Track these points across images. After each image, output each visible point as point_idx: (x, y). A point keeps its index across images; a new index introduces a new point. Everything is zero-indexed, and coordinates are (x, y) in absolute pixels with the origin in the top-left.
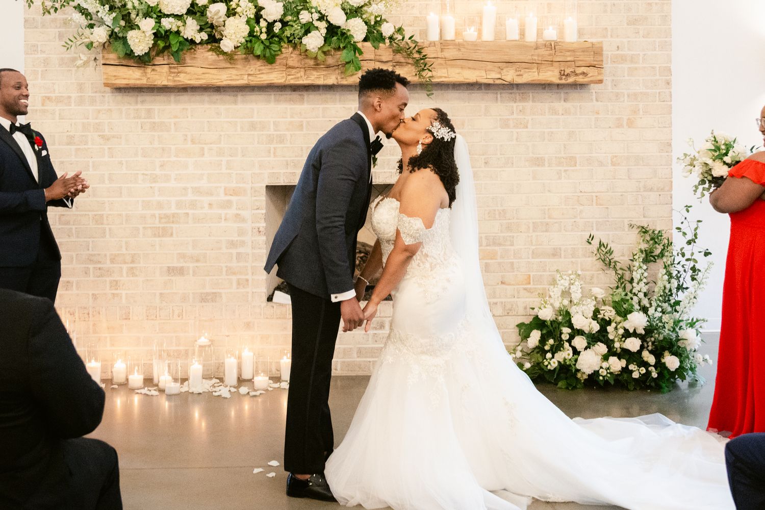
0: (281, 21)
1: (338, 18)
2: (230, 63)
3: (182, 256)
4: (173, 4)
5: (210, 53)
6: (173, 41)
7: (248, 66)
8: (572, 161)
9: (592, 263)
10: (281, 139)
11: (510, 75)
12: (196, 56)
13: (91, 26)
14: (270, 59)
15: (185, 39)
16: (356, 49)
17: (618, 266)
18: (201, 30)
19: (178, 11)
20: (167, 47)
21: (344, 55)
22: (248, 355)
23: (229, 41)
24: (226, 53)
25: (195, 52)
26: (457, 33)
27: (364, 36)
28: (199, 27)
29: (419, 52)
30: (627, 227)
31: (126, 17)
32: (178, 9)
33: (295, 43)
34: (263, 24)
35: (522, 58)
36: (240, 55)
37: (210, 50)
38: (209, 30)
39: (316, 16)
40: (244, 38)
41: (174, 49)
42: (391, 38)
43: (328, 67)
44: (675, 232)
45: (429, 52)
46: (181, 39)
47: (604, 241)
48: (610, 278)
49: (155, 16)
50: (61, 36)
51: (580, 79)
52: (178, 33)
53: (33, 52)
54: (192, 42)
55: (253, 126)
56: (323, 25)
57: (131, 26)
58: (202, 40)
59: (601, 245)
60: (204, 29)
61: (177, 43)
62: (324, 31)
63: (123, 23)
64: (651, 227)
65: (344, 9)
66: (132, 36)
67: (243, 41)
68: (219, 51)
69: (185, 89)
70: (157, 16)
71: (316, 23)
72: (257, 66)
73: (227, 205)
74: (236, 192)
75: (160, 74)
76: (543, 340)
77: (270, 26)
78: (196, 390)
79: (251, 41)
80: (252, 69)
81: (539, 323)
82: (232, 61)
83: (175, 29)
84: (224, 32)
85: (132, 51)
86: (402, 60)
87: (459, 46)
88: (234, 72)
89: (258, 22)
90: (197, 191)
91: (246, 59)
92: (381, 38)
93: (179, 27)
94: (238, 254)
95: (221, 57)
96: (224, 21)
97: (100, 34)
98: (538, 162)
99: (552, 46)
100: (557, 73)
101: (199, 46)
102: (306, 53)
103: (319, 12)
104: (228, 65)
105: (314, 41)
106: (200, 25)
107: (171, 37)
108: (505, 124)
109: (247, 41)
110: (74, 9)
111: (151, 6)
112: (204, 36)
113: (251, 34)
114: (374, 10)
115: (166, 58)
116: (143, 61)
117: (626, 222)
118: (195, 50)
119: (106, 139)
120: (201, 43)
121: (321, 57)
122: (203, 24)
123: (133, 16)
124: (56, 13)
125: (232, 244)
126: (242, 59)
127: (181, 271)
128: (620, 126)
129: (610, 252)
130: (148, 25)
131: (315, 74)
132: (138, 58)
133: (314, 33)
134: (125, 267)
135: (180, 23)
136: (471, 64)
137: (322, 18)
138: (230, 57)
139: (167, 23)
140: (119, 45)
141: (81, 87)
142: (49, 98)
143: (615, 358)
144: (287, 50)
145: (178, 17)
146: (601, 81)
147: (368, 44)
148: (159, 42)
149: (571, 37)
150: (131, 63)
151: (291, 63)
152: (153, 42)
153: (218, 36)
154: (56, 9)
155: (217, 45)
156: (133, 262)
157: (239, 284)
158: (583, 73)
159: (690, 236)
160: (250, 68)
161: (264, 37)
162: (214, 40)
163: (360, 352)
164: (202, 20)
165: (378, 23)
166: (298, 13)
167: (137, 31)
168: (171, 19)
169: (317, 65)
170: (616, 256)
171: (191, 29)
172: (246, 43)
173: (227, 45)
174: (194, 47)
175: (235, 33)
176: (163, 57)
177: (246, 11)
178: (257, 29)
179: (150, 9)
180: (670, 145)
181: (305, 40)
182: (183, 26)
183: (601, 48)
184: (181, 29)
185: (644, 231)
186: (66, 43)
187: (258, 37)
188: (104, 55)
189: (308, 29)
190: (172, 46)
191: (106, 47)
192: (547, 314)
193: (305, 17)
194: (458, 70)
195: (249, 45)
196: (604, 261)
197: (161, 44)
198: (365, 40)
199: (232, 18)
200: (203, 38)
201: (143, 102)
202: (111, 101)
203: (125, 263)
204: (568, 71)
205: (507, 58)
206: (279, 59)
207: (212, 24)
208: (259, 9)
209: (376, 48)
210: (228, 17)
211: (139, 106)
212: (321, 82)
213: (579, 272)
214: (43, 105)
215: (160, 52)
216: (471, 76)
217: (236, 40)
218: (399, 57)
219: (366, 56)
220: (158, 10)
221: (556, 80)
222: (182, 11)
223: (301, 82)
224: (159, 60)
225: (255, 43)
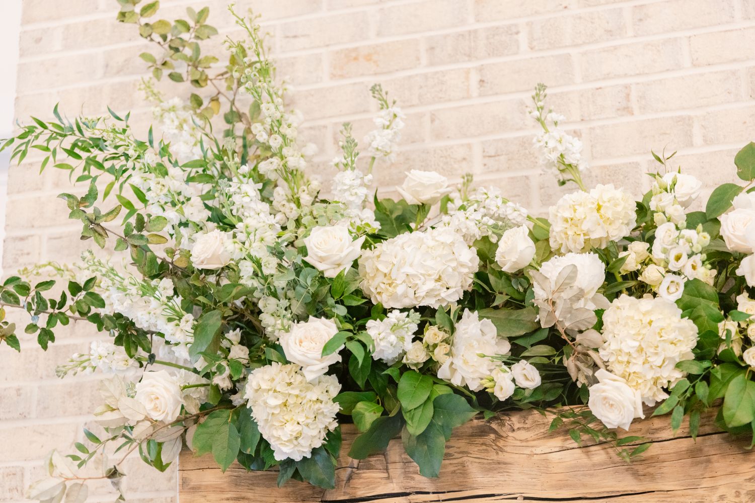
2: (636, 475)
4: (410, 271)
5: (557, 442)
6: (412, 398)
7: (706, 483)
12: (502, 457)
15: (456, 390)
18: (516, 353)
19: (428, 294)
20: (392, 424)
23: (621, 383)
24: (614, 433)
25: (501, 443)
28: (506, 348)
32: (431, 285)
36: (670, 439)
37: (556, 430)
38: (545, 350)
40: (678, 366)
41: (415, 428)
46: (441, 390)
49: (342, 311)
52: (429, 369)
53: (8, 495)
54: (483, 400)
57: (261, 353)
58: (519, 390)
60: (525, 349)
61: (426, 403)
63: (240, 353)
66: (260, 388)
67: (677, 375)
68: (586, 431)
70: (349, 308)
72: (740, 479)
79: (707, 377)
80: (721, 491)
82: (640, 468)
83: (416, 355)
84: (602, 352)
85: (264, 445)
91: (694, 453)
93: (433, 347)
95: (599, 455)
96: (599, 313)
101: (515, 420)
104: (628, 483)
106: (511, 339)
107: (405, 384)
109: (691, 377)
110: (94, 326)
111: (326, 275)
112: (527, 375)
113: (706, 349)
115: (396, 470)
118: (499, 436)
122: (522, 333)
123: (266, 319)
124: (45, 347)
126: (679, 456)
130: (312, 342)
132: (290, 472)
138: (630, 450)
139: (385, 337)
148: (361, 406)
152: (337, 408)
153: (578, 373)
154: (46, 337)
155: (577, 409)
160: (713, 488)
162: (564, 389)
164: (518, 321)
167: (274, 369)
171: (475, 354)
172: (688, 383)
173: (616, 400)
174: (494, 425)
175: (640, 350)
176: (387, 470)
177: (678, 258)
179: (325, 289)
182: (446, 341)
184: (439, 354)
186: (81, 447)
188: (186, 474)
190: (407, 417)
191: (189, 444)
195: (702, 389)
197: (368, 413)
199: (626, 302)
200: (523, 383)
207: (553, 329)
210: (613, 296)
215: (371, 450)
217: (650, 375)
220: (353, 288)
222: (443, 295)
224: (370, 481)
225: (725, 384)
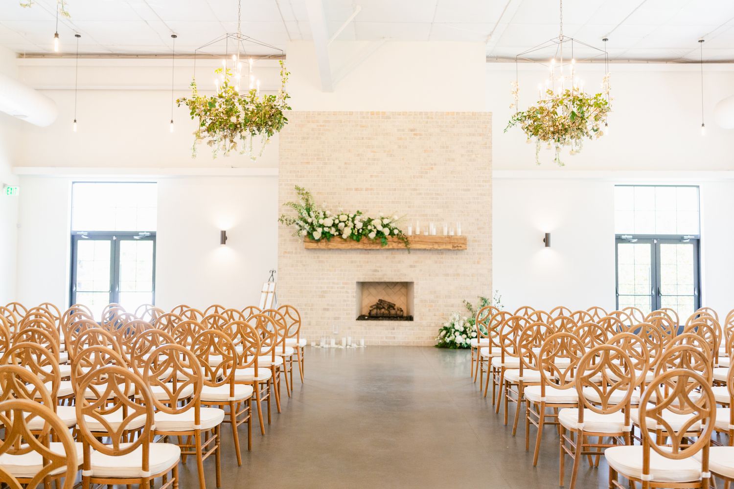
0: (362, 229)
1: (380, 228)
3: (328, 305)
4: (328, 223)
6: (328, 235)
7: (351, 243)
8: (458, 275)
9: (465, 309)
10: (361, 266)
11: (436, 247)
12: (334, 240)
13: (301, 230)
14: (358, 240)
16: (385, 238)
17: (473, 310)
18: (336, 231)
20: (326, 237)
21: (383, 240)
22: (350, 339)
26: (421, 232)
27: (388, 234)
29: (406, 239)
30: (476, 297)
31: (313, 228)
33: (366, 235)
34: (356, 229)
35: (439, 241)
36: (348, 240)
37: (339, 238)
38: (339, 231)
39: (373, 227)
40: (350, 234)
41: (328, 237)
42: (397, 235)
43: (377, 243)
44: (493, 299)
45: (410, 239)
46: (330, 234)
47: (469, 302)
48: (470, 314)
49: (322, 227)
50: (290, 232)
51: (459, 248)
52: (329, 232)
54: (333, 235)
55: (352, 262)
56: (375, 230)
57: (314, 230)
59: (468, 303)
62: (376, 232)
63: (312, 230)
64: (485, 298)
65: (382, 225)
66: (315, 234)
68: (342, 238)
69: (330, 249)
71: (373, 230)
72: (354, 243)
73: (343, 288)
74: (346, 284)
75: (323, 245)
76: (447, 333)
77: (358, 230)
78: (333, 347)
79: (352, 235)
81: (445, 328)
83: (328, 231)
84: (344, 232)
85: (314, 238)
86: (401, 241)
87: (419, 236)
88: (346, 245)
89: (354, 229)
90: (334, 283)
91: (350, 241)
92: (395, 235)
94: (347, 304)
95: (343, 240)
96: (344, 229)
97: (304, 233)
98: (447, 275)
99: (449, 237)
100: (451, 246)
101: (336, 237)
102: (369, 239)
103: (374, 226)
104: (345, 243)
105: (372, 235)
108: (436, 262)
112: (337, 233)
113: (352, 233)
114: (393, 225)
115: (325, 240)
116: (318, 241)
117: (477, 295)
118: (334, 238)
119: (304, 265)
120: (337, 235)
121: (374, 241)
123: (315, 227)
125: (345, 301)
127: (327, 310)
128: (474, 263)
129: (471, 306)
130: (320, 230)
131: (373, 246)
132: (316, 240)
133: (372, 233)
134: (309, 308)
135: (330, 229)
136: (423, 243)
137: (375, 228)
138: (345, 240)
139: (326, 229)
140: (311, 235)
141: (296, 249)
142: (286, 252)
143: (469, 339)
144: (364, 238)
145: (329, 227)
146: (466, 249)
147: (390, 236)
149: (459, 234)
150: (314, 241)
151: (365, 242)
152: (321, 235)
153: (341, 233)
154: (290, 224)
156: (312, 306)
157: (347, 314)
158: (461, 247)
159: (498, 301)
161: (356, 234)
162: (340, 235)
163: (386, 338)
164: (337, 228)
165: (393, 229)
166: (367, 226)
167: (316, 232)
168: (327, 228)
169: (373, 243)
170: (473, 307)
171: (333, 231)
172: (350, 236)
173: (344, 236)
175: (347, 232)
178: (354, 231)
179: (320, 225)
180: (491, 270)
181: (370, 235)
183: (466, 238)
185: (483, 299)
186: (293, 235)
187: (354, 234)
188: (305, 239)
189: (371, 231)
191: (306, 237)
192: (447, 325)
193: (369, 227)
194: (419, 245)
196: (468, 309)
197: (324, 236)
198: (389, 235)
199: (346, 228)
201: (316, 254)
202: (306, 253)
203: (309, 306)
204: (455, 245)
205: (435, 241)
206: (361, 240)
207: (340, 229)
208: (355, 225)
209: (393, 237)
210: (345, 227)
211: (315, 255)
212: (375, 248)
213: (460, 312)
214: (284, 254)
215: (323, 238)
216: (423, 247)
217: (347, 235)
218: (400, 241)
219: (389, 240)
220: (323, 225)
221: (451, 248)
222: (330, 225)
223: (368, 248)
224: (323, 241)
